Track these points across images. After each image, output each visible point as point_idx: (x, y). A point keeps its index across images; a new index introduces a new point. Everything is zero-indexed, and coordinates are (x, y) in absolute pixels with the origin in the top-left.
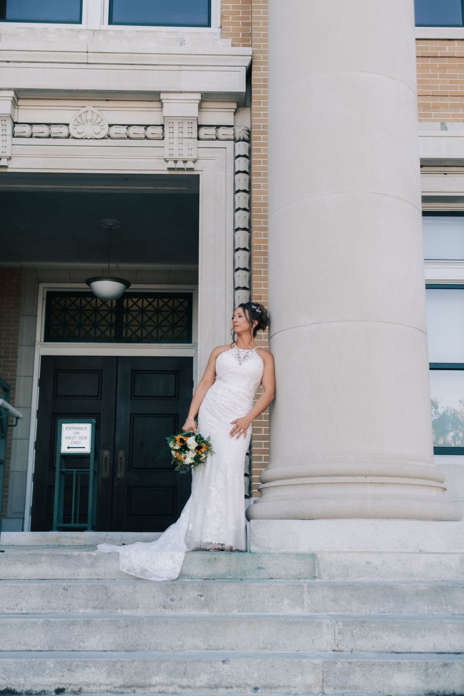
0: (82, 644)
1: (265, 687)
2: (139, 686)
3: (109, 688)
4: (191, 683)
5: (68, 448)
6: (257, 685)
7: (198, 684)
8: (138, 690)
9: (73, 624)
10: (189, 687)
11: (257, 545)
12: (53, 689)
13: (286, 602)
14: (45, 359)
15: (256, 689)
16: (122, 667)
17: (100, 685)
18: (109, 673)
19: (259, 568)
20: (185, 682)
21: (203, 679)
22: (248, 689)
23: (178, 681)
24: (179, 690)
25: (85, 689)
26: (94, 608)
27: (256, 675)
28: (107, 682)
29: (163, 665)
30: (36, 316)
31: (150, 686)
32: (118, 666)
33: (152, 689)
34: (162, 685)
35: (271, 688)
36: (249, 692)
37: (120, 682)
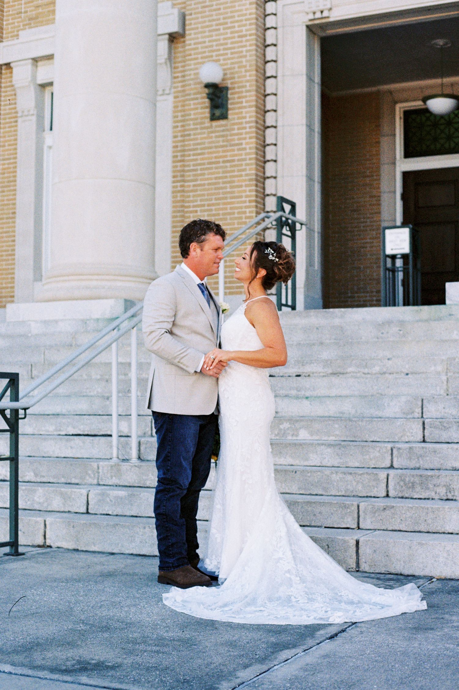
0: (319, 356)
1: (412, 373)
2: (340, 373)
3: (324, 374)
4: (370, 372)
5: (392, 249)
6: (407, 372)
7: (374, 372)
8: (341, 376)
9: (314, 344)
10: (368, 373)
11: (451, 300)
12: (295, 375)
13: (455, 332)
14: (406, 175)
15: (407, 374)
16: (331, 363)
17: (319, 373)
18: (324, 367)
19: (450, 315)
20: (366, 371)
21: (377, 369)
22: (402, 374)
23: (362, 370)
24: (363, 375)
25: (311, 375)
26: (335, 339)
27: (407, 366)
28: (323, 371)
29: (354, 362)
30: (394, 135)
31: (347, 373)
32: (329, 362)
33: (347, 375)
34: (353, 372)
35: (416, 373)
36: (403, 375)
37: (330, 371)
